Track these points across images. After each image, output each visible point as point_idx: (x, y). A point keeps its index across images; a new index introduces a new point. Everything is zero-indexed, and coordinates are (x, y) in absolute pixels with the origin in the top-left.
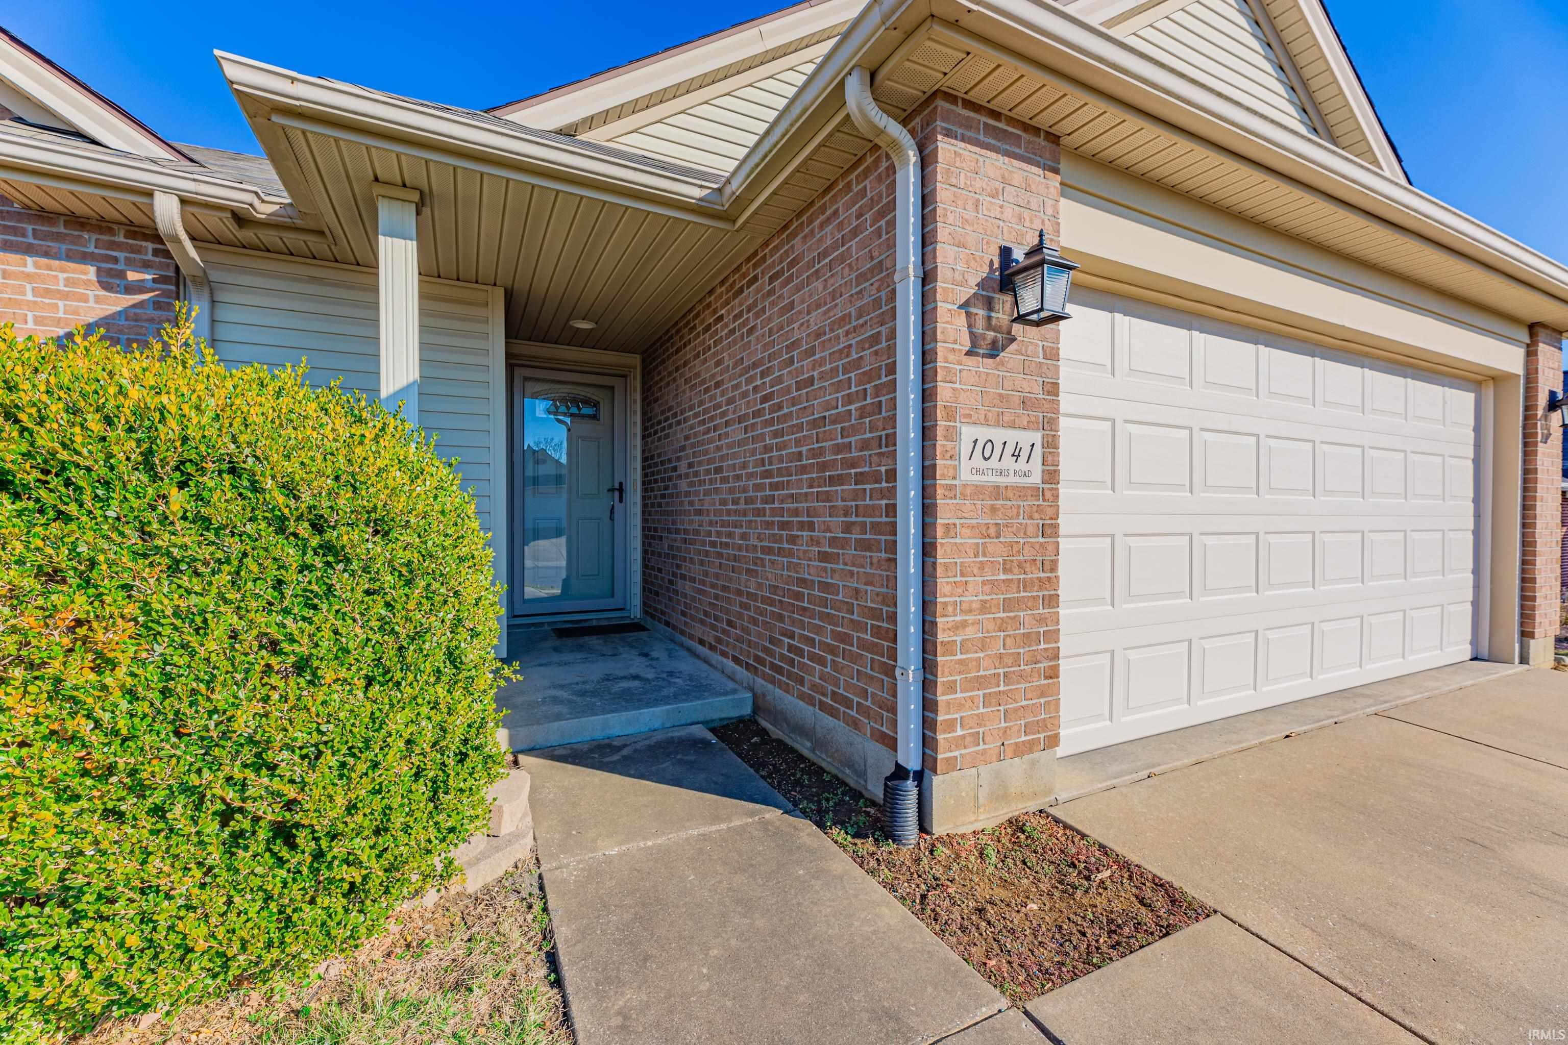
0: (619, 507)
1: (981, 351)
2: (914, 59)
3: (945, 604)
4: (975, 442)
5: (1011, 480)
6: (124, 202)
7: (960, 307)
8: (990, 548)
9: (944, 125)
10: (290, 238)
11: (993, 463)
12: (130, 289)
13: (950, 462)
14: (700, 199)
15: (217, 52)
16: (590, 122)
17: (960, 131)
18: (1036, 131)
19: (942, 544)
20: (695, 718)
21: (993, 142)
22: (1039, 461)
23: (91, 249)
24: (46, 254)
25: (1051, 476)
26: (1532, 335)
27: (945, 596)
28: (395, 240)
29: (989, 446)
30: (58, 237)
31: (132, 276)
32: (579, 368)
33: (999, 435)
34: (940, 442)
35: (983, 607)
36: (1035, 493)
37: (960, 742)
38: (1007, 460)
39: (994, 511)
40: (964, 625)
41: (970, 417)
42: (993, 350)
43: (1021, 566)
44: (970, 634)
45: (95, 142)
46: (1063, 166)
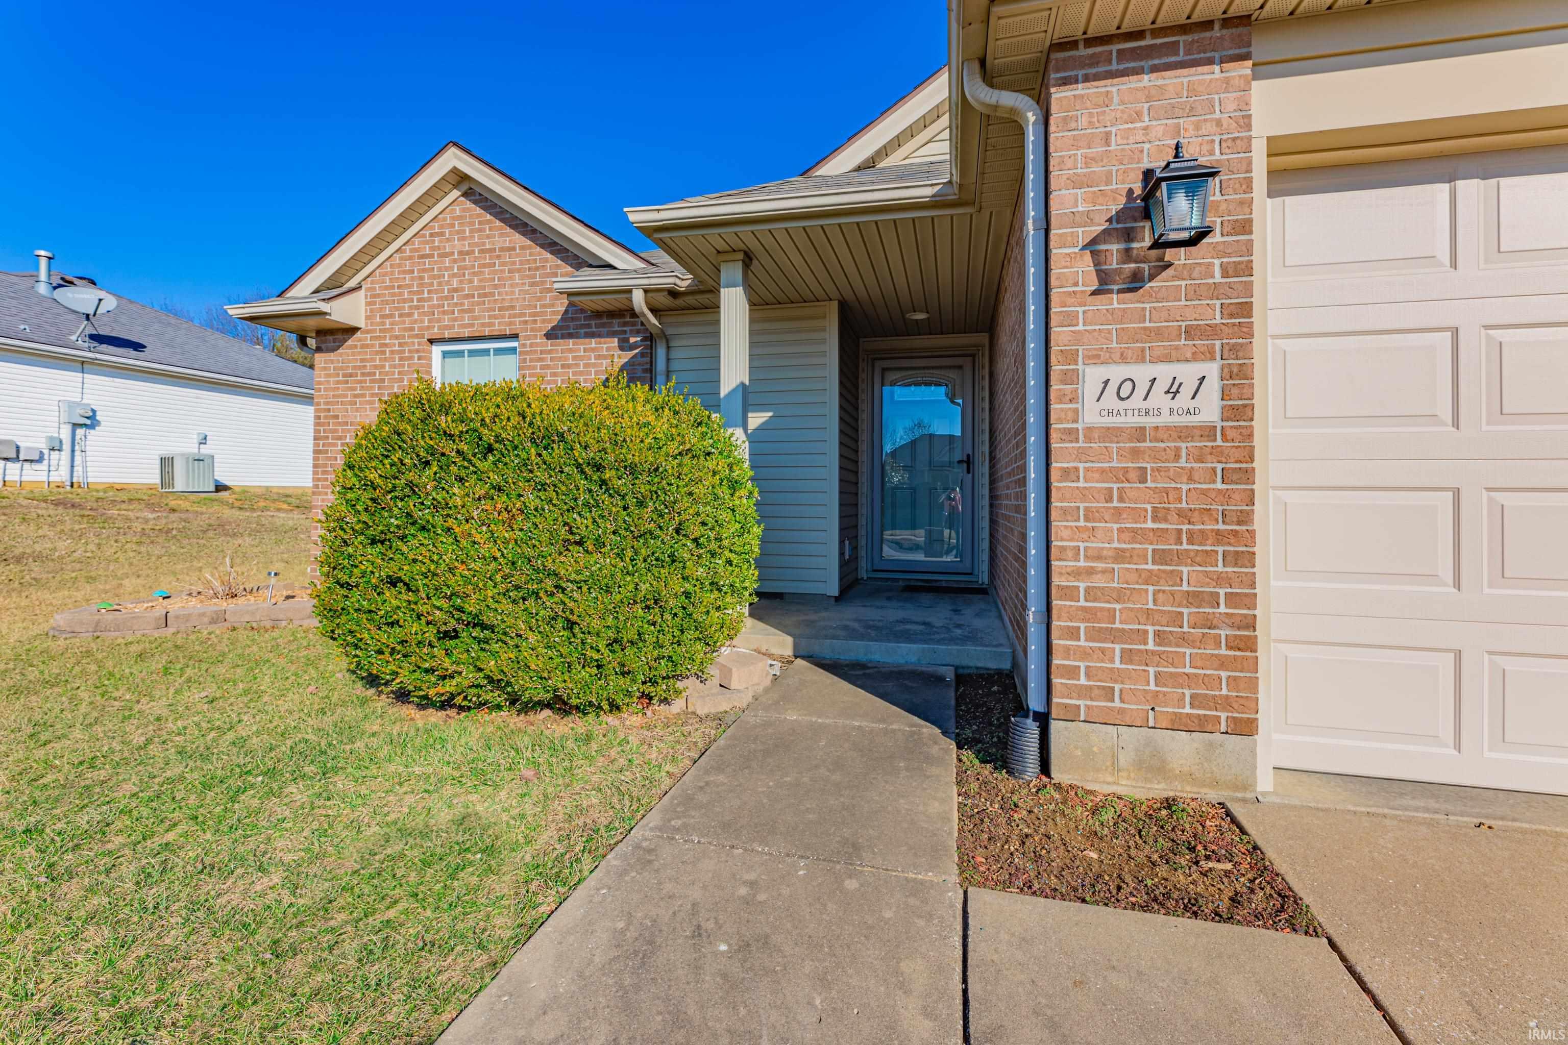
0: (966, 478)
1: (1116, 287)
2: (1001, 36)
3: (1063, 549)
4: (1106, 382)
5: (1165, 419)
6: (622, 300)
7: (1084, 248)
8: (1131, 494)
9: (1058, 75)
11: (1136, 401)
12: (631, 348)
13: (1070, 406)
14: (933, 196)
15: (625, 210)
16: (884, 151)
17: (1081, 73)
18: (1207, 25)
19: (1059, 488)
20: (948, 660)
21: (1132, 65)
22: (1216, 395)
23: (616, 328)
24: (600, 336)
25: (1237, 410)
27: (1062, 540)
28: (730, 289)
29: (1128, 386)
30: (603, 325)
31: (632, 340)
32: (929, 354)
33: (1142, 373)
34: (1056, 386)
35: (1120, 556)
36: (1209, 432)
37: (1085, 692)
38: (1159, 398)
39: (1136, 453)
40: (1090, 572)
41: (1095, 359)
42: (1135, 283)
43: (1183, 515)
44: (1099, 581)
45: (614, 267)
46: (1260, 45)
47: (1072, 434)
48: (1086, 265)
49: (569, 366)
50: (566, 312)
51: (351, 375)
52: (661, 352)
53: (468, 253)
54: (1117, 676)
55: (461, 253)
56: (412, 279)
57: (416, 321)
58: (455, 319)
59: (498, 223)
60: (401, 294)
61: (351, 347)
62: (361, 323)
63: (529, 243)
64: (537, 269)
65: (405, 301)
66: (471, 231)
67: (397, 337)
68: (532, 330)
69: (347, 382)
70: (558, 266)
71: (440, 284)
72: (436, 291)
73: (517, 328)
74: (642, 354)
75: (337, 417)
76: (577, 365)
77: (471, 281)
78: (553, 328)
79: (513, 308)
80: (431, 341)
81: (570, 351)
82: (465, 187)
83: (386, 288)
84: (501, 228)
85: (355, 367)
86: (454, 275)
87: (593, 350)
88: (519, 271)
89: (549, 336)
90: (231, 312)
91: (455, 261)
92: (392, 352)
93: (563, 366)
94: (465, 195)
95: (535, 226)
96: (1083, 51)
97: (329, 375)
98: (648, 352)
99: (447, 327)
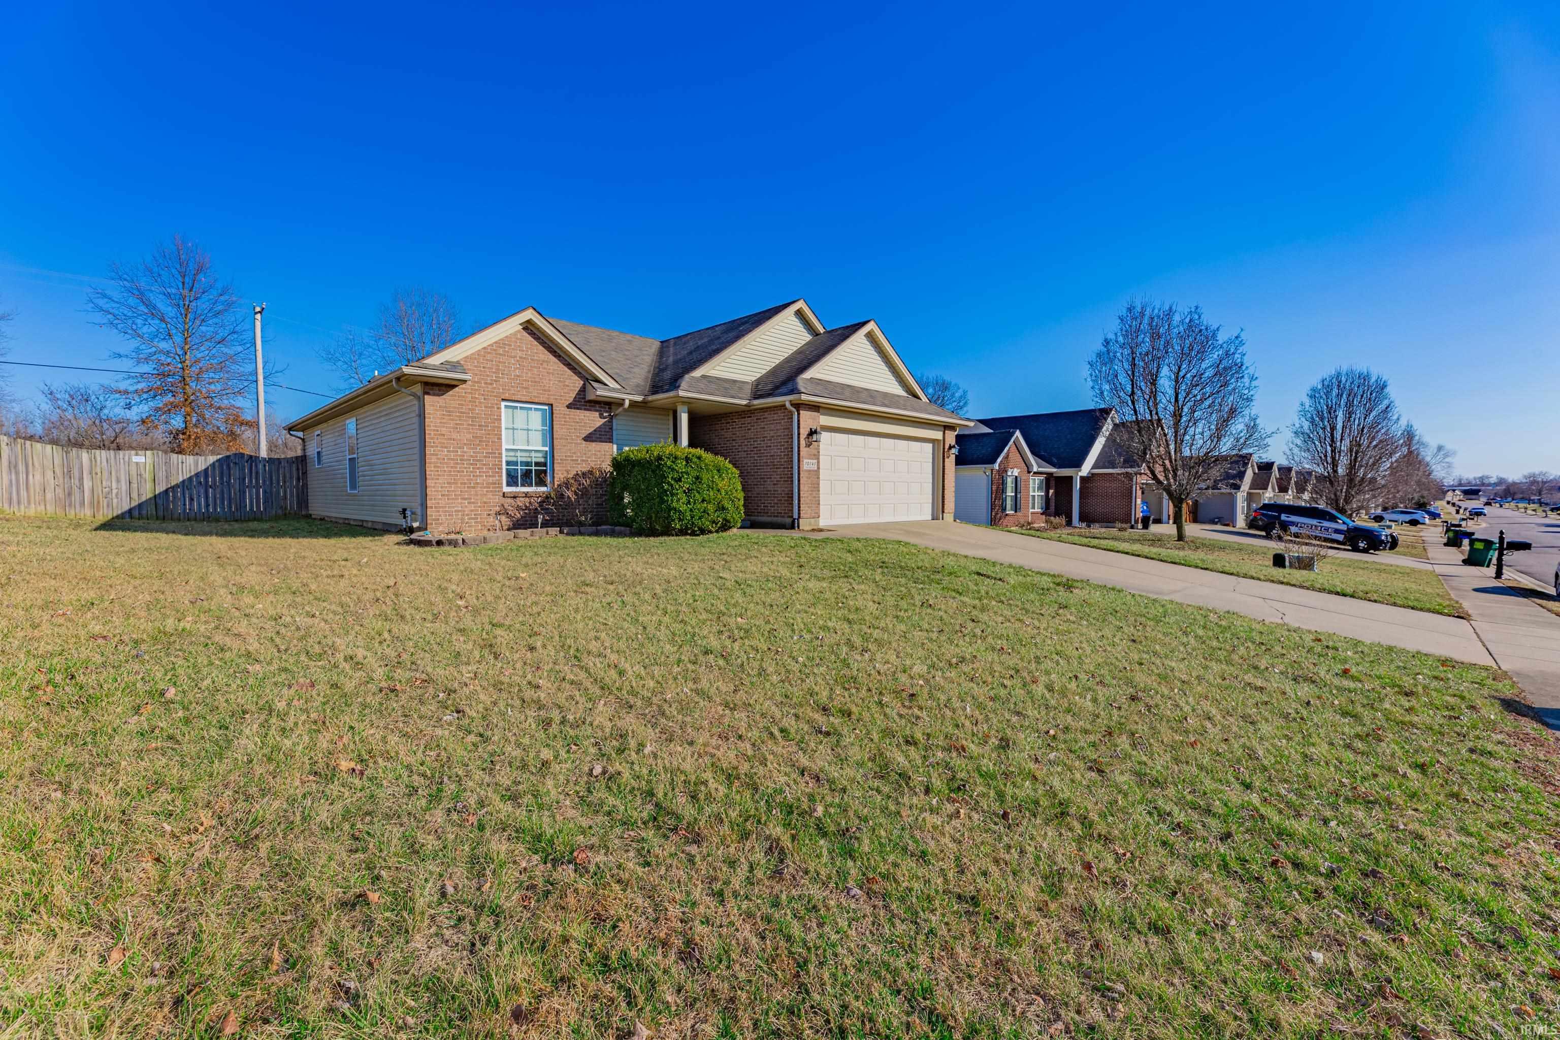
6: (609, 400)
7: (804, 439)
12: (604, 418)
17: (804, 410)
21: (810, 410)
24: (590, 410)
25: (819, 468)
26: (944, 429)
30: (592, 406)
31: (605, 415)
33: (810, 461)
34: (800, 462)
35: (807, 491)
36: (816, 471)
37: (803, 514)
38: (811, 465)
39: (808, 474)
40: (804, 493)
41: (804, 458)
42: (810, 446)
43: (814, 484)
44: (805, 495)
45: (606, 385)
46: (821, 410)
47: (803, 471)
48: (804, 443)
49: (577, 422)
50: (576, 398)
51: (453, 412)
52: (614, 421)
53: (525, 359)
54: (806, 510)
55: (521, 358)
56: (493, 365)
57: (494, 388)
58: (518, 391)
59: (541, 348)
60: (485, 372)
61: (451, 396)
63: (558, 361)
64: (562, 374)
65: (487, 376)
66: (528, 348)
67: (482, 395)
68: (560, 403)
69: (450, 416)
70: (572, 376)
71: (509, 371)
72: (507, 375)
73: (551, 401)
74: (608, 423)
75: (443, 435)
76: (581, 423)
77: (526, 374)
78: (570, 403)
79: (549, 391)
80: (502, 400)
81: (578, 415)
82: (524, 325)
83: (476, 367)
84: (543, 351)
85: (455, 408)
86: (517, 369)
87: (588, 417)
88: (552, 373)
89: (569, 407)
91: (518, 361)
92: (480, 403)
93: (575, 422)
94: (524, 329)
95: (561, 354)
96: (804, 406)
97: (436, 410)
98: (611, 421)
99: (514, 394)
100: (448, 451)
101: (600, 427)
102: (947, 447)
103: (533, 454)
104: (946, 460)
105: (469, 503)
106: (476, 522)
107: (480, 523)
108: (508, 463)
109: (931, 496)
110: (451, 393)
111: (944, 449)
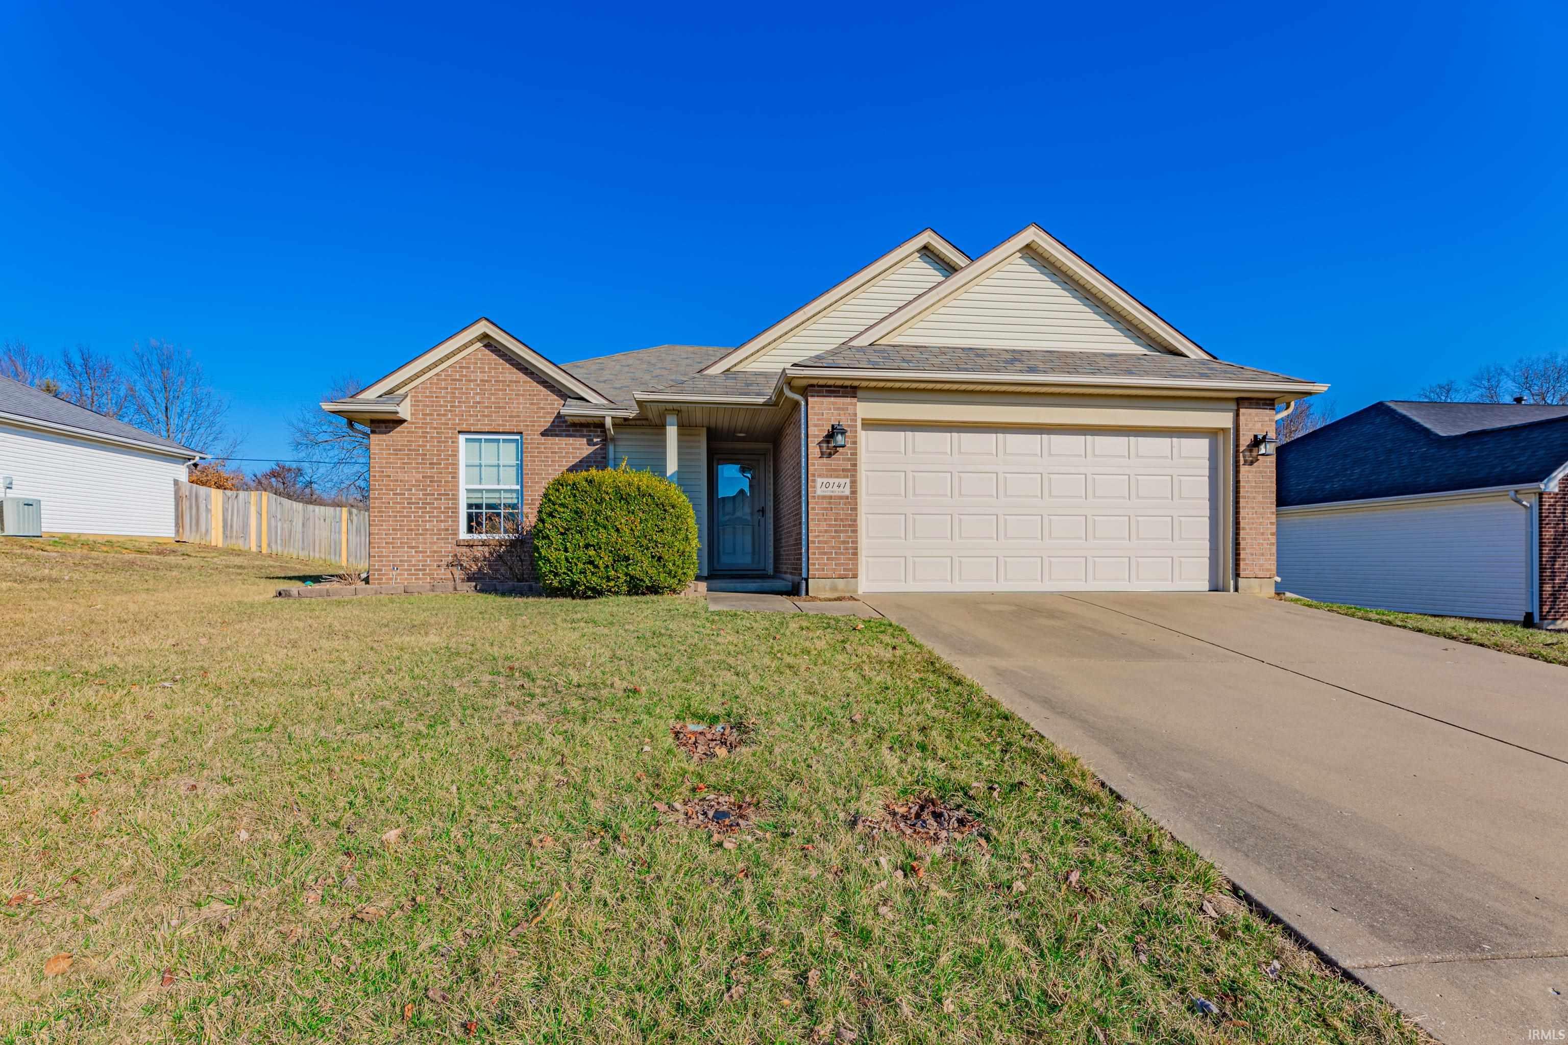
0: (762, 520)
1: (825, 457)
3: (812, 530)
4: (823, 483)
5: (836, 494)
6: (596, 420)
7: (817, 445)
8: (829, 514)
9: (811, 394)
10: (638, 422)
11: (830, 489)
12: (595, 444)
13: (813, 489)
14: (764, 402)
17: (815, 395)
18: (847, 387)
19: (811, 513)
22: (849, 488)
23: (585, 433)
24: (575, 436)
25: (854, 492)
26: (1238, 405)
27: (812, 527)
28: (671, 427)
29: (828, 484)
30: (577, 431)
31: (595, 440)
32: (743, 453)
33: (831, 481)
34: (810, 483)
35: (826, 531)
36: (847, 498)
37: (818, 570)
38: (835, 488)
39: (830, 503)
40: (819, 536)
41: (820, 476)
42: (830, 455)
43: (842, 520)
44: (821, 539)
45: (588, 401)
46: (860, 394)
47: (814, 497)
48: (818, 450)
49: (556, 453)
50: (553, 422)
51: (400, 450)
52: (611, 448)
53: (487, 381)
54: (825, 565)
55: (482, 381)
56: (447, 393)
57: (450, 419)
58: (479, 420)
59: (508, 365)
60: (439, 402)
61: (399, 432)
62: (408, 418)
63: (529, 379)
64: (535, 395)
65: (441, 406)
66: (489, 368)
67: (435, 428)
68: (532, 430)
69: (397, 454)
70: (548, 395)
71: (467, 398)
72: (464, 402)
73: (521, 429)
74: (601, 449)
75: (390, 476)
76: (561, 453)
77: (489, 398)
78: (545, 430)
79: (519, 416)
80: (459, 432)
81: (557, 444)
82: (486, 342)
83: (427, 397)
84: (509, 369)
85: (403, 445)
86: (477, 394)
87: (571, 444)
88: (523, 395)
89: (544, 434)
90: (324, 407)
91: (478, 385)
92: (432, 437)
93: (552, 453)
94: (485, 346)
95: (533, 370)
96: (817, 388)
97: (382, 449)
98: (604, 447)
99: (472, 425)
100: (394, 494)
101: (588, 456)
102: (1245, 441)
103: (503, 495)
104: (1244, 469)
105: (416, 552)
106: (423, 574)
107: (429, 574)
108: (470, 506)
109: (1207, 544)
110: (398, 429)
111: (1237, 445)
